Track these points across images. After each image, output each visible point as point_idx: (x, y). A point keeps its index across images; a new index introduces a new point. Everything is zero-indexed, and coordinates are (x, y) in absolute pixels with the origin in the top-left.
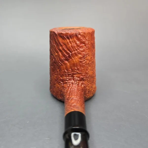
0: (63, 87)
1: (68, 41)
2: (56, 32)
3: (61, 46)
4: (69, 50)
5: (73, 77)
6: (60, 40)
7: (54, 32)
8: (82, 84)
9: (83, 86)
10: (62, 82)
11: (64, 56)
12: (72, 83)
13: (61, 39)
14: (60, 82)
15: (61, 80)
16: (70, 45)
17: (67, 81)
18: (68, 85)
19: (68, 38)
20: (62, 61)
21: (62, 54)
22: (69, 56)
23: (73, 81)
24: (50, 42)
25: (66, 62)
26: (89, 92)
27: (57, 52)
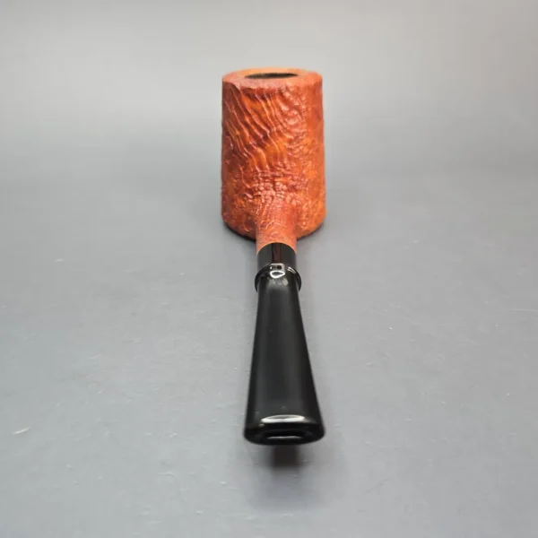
0: (252, 204)
1: (263, 104)
2: (238, 86)
3: (249, 115)
4: (266, 125)
5: (274, 183)
6: (247, 102)
7: (234, 86)
8: (293, 198)
9: (294, 203)
10: (250, 196)
11: (255, 137)
12: (273, 197)
13: (249, 101)
14: (245, 195)
15: (247, 190)
16: (267, 113)
17: (260, 193)
18: (263, 201)
19: (264, 99)
20: (250, 148)
21: (250, 133)
22: (266, 137)
23: (274, 193)
24: (224, 105)
25: (260, 150)
26: (307, 216)
27: (240, 129)
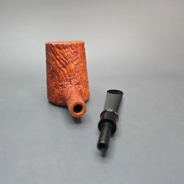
0: (63, 91)
1: (64, 51)
2: (53, 45)
3: (58, 55)
4: (65, 58)
5: (70, 82)
6: (57, 50)
7: (51, 45)
8: (79, 87)
9: (79, 89)
10: (61, 88)
11: (62, 64)
12: (71, 87)
13: (58, 49)
14: (59, 88)
15: (59, 85)
16: (66, 54)
17: (65, 86)
18: (67, 89)
19: (64, 48)
20: (59, 68)
21: (59, 62)
22: (66, 64)
23: (71, 85)
24: (47, 54)
25: (64, 69)
26: (84, 94)
27: (55, 61)
